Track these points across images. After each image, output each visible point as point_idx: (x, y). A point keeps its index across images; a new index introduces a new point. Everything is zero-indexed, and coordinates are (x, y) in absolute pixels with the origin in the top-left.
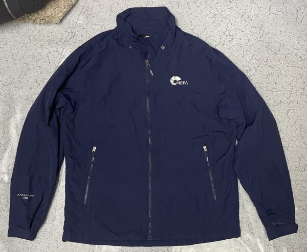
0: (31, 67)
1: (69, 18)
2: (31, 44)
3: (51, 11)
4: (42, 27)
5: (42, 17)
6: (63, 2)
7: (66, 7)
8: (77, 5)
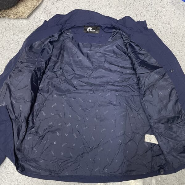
0: (5, 48)
1: (34, 15)
2: (6, 33)
3: (22, 9)
4: (15, 21)
5: (15, 13)
6: (30, 3)
7: (32, 7)
8: (41, 7)
